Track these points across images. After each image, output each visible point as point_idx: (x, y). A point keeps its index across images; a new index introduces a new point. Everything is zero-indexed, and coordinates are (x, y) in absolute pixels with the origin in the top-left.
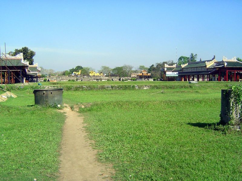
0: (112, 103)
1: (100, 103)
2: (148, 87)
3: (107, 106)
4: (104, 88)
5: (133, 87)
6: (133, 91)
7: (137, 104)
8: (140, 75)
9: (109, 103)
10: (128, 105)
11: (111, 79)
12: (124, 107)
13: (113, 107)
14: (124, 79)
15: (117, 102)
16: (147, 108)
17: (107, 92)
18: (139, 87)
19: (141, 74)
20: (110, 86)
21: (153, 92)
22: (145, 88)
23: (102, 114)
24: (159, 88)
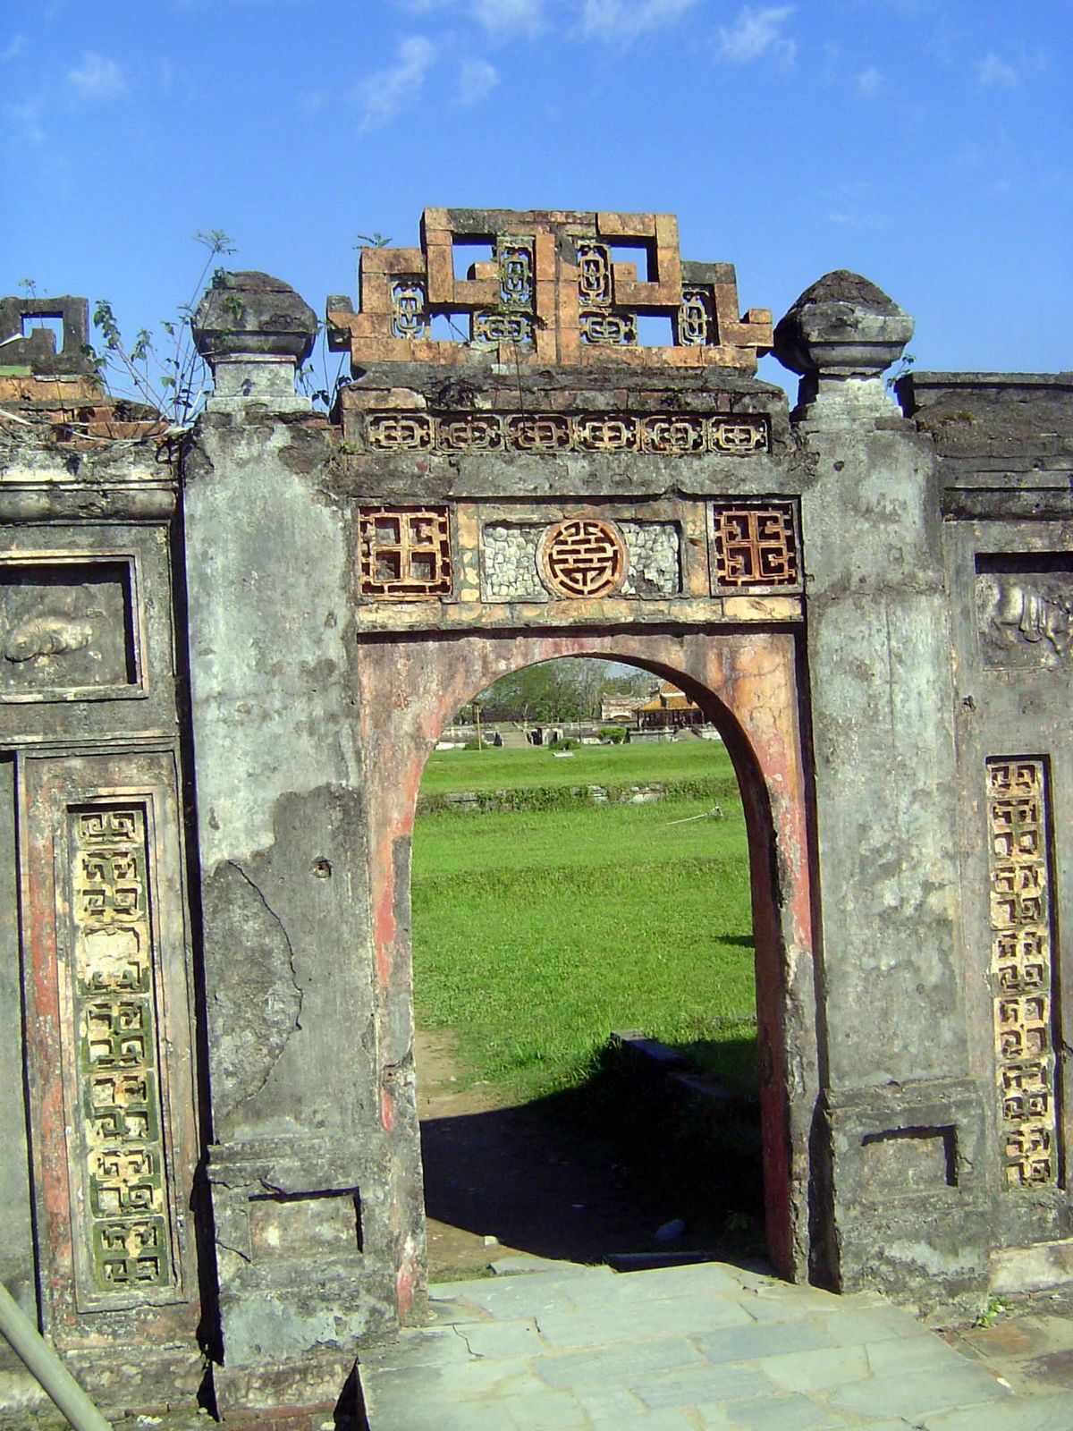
0: (469, 879)
1: (425, 879)
2: (653, 790)
3: (450, 890)
4: (445, 806)
5: (579, 794)
6: (580, 817)
7: (569, 878)
8: (649, 707)
9: (460, 880)
10: (534, 882)
11: (488, 737)
12: (515, 894)
13: (472, 893)
14: (560, 732)
15: (489, 874)
16: (607, 892)
17: (460, 825)
18: (608, 795)
19: (655, 704)
20: (472, 796)
21: (671, 819)
22: (639, 798)
23: (433, 919)
24: (707, 795)
